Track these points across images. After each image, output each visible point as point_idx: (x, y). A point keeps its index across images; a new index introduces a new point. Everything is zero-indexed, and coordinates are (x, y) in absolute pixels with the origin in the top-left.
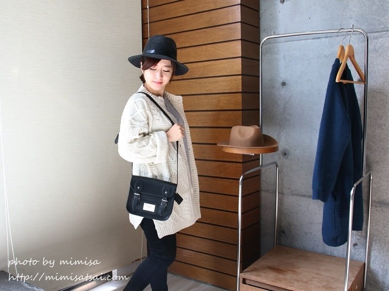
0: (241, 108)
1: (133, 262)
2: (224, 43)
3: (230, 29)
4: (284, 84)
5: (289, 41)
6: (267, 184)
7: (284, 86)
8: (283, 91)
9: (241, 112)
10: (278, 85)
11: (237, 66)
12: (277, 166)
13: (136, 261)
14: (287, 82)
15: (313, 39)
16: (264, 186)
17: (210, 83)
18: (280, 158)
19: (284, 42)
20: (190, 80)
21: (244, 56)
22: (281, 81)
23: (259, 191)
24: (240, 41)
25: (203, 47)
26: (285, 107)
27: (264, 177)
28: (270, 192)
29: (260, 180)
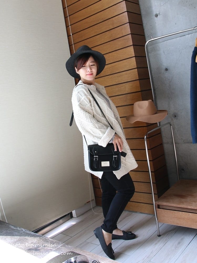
0: (140, 90)
1: (85, 204)
2: (122, 49)
3: (125, 39)
4: (167, 70)
5: (165, 41)
6: (167, 138)
7: (167, 71)
8: (167, 74)
9: (140, 93)
10: (163, 71)
11: (133, 63)
12: (171, 125)
13: (87, 203)
14: (168, 68)
15: (180, 37)
16: (165, 140)
17: (117, 77)
18: (172, 120)
19: (162, 42)
20: (105, 77)
21: (137, 56)
22: (164, 68)
23: (162, 144)
24: (132, 46)
25: (110, 54)
26: (170, 85)
27: (164, 134)
28: (169, 144)
29: (162, 137)
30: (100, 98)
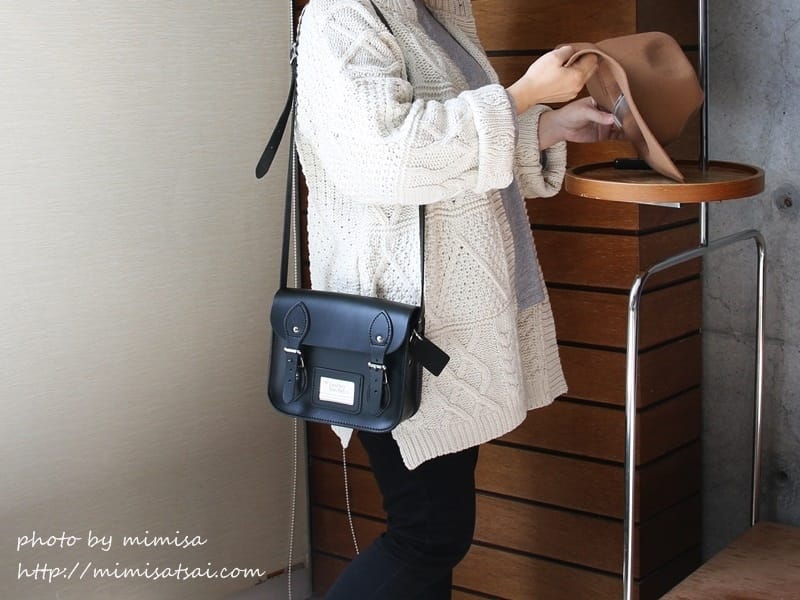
6: (726, 306)
12: (758, 244)
16: (714, 315)
18: (769, 218)
26: (786, 40)
27: (713, 285)
28: (734, 335)
29: (701, 295)
30: (431, 55)
